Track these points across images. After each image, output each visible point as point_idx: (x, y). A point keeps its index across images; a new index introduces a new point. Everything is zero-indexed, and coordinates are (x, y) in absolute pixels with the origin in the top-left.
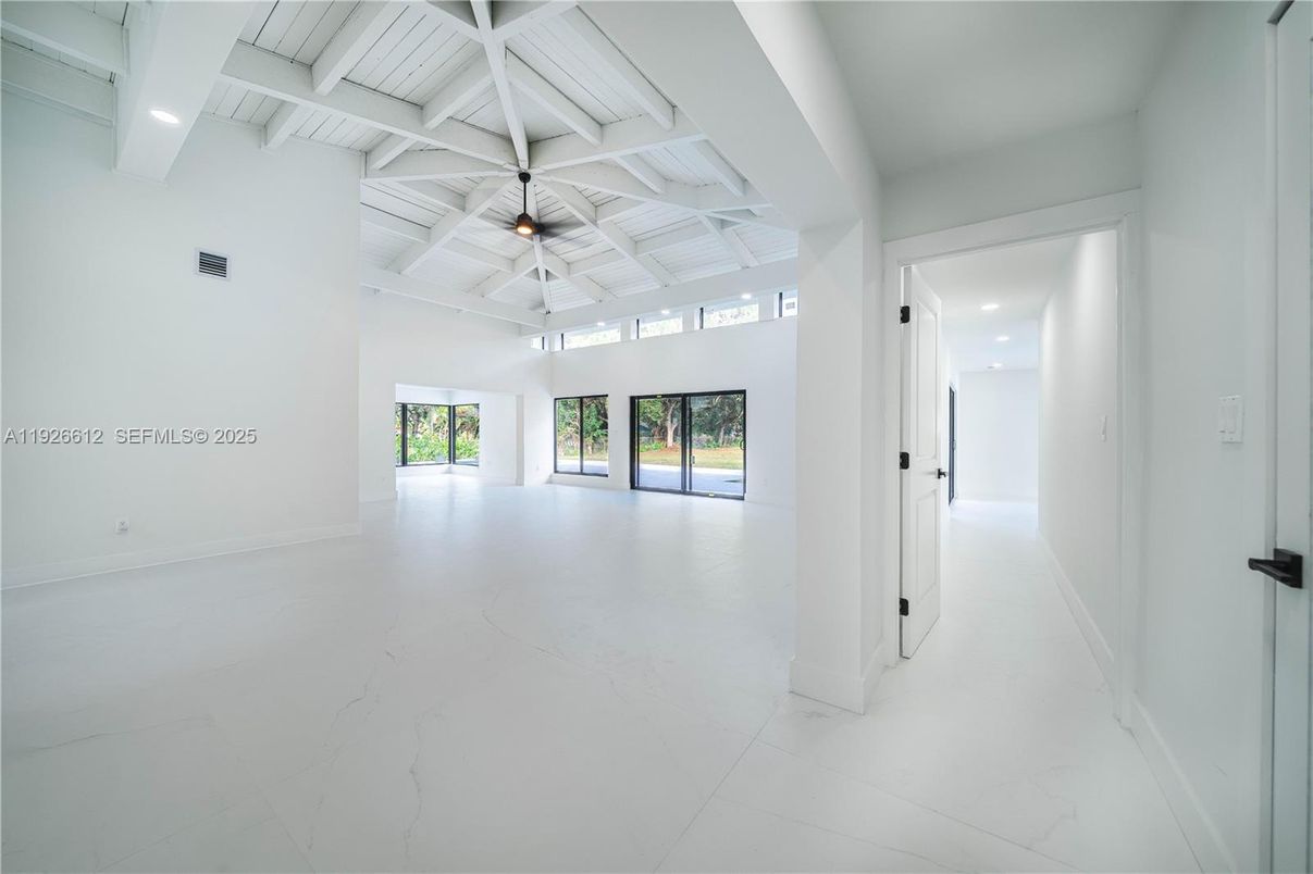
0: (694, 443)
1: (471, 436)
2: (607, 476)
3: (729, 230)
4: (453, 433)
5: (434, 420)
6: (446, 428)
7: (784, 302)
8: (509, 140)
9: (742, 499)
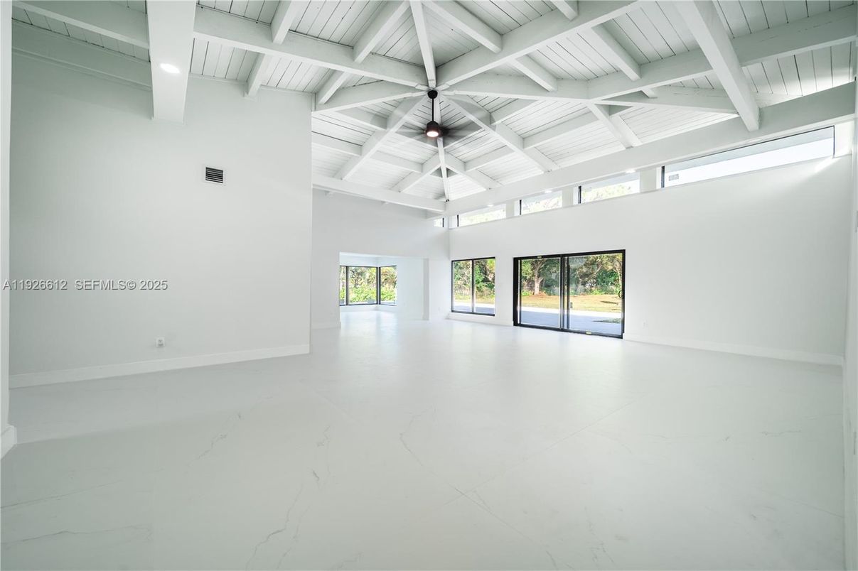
0: (571, 291)
1: (392, 287)
2: (494, 315)
3: (616, 116)
4: (379, 285)
5: (367, 277)
6: (375, 282)
7: (667, 175)
8: (422, 67)
9: (621, 337)
